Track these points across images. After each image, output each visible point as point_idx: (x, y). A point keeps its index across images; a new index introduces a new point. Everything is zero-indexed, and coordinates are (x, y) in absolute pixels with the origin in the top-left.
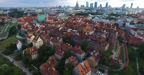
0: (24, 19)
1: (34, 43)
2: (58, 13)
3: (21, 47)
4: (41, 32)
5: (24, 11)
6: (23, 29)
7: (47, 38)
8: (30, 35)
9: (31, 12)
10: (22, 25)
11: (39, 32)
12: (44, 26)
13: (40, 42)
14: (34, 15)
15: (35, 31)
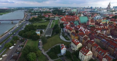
0: (65, 18)
1: (80, 54)
2: (93, 14)
3: (65, 52)
4: (89, 39)
5: (63, 10)
6: (66, 30)
7: (98, 51)
8: (76, 42)
9: (68, 11)
10: (64, 25)
11: (85, 39)
12: (89, 31)
13: (89, 55)
14: (72, 14)
15: (81, 37)
